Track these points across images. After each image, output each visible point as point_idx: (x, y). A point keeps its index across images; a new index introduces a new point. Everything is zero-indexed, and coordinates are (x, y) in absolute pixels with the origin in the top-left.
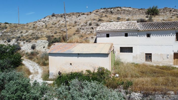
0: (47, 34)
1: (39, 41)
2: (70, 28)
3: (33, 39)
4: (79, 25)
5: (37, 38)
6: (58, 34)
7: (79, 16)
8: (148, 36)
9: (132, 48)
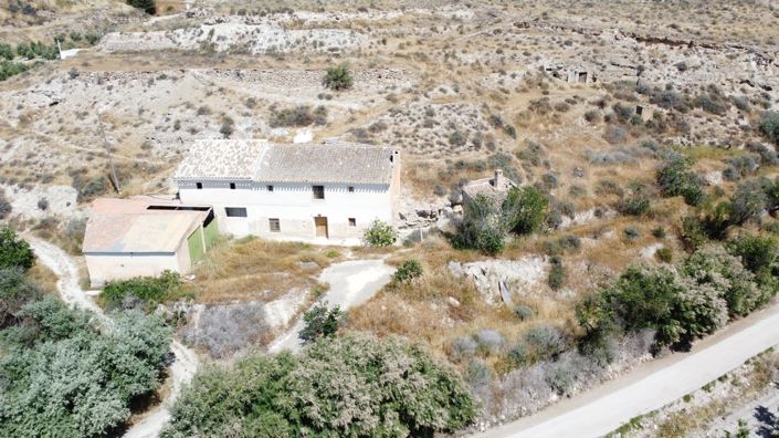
0: (67, 161)
1: (53, 189)
2: (128, 134)
3: (36, 181)
4: (149, 122)
5: (48, 179)
6: (97, 161)
7: (151, 82)
8: (271, 188)
9: (245, 209)
